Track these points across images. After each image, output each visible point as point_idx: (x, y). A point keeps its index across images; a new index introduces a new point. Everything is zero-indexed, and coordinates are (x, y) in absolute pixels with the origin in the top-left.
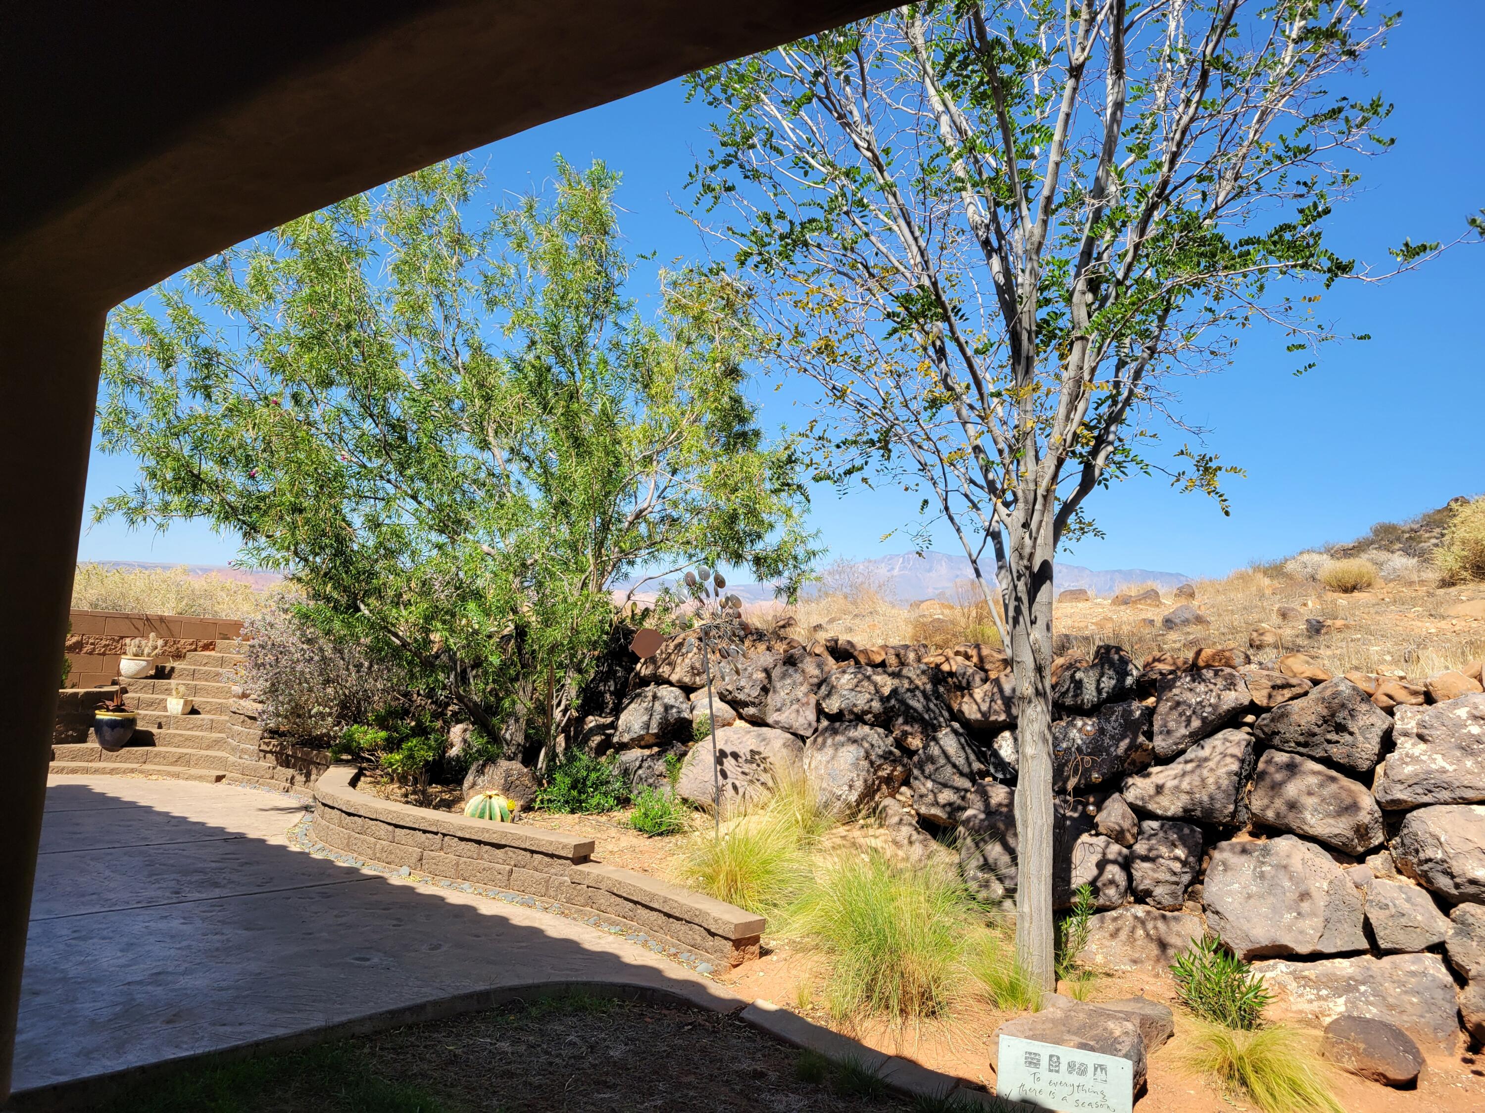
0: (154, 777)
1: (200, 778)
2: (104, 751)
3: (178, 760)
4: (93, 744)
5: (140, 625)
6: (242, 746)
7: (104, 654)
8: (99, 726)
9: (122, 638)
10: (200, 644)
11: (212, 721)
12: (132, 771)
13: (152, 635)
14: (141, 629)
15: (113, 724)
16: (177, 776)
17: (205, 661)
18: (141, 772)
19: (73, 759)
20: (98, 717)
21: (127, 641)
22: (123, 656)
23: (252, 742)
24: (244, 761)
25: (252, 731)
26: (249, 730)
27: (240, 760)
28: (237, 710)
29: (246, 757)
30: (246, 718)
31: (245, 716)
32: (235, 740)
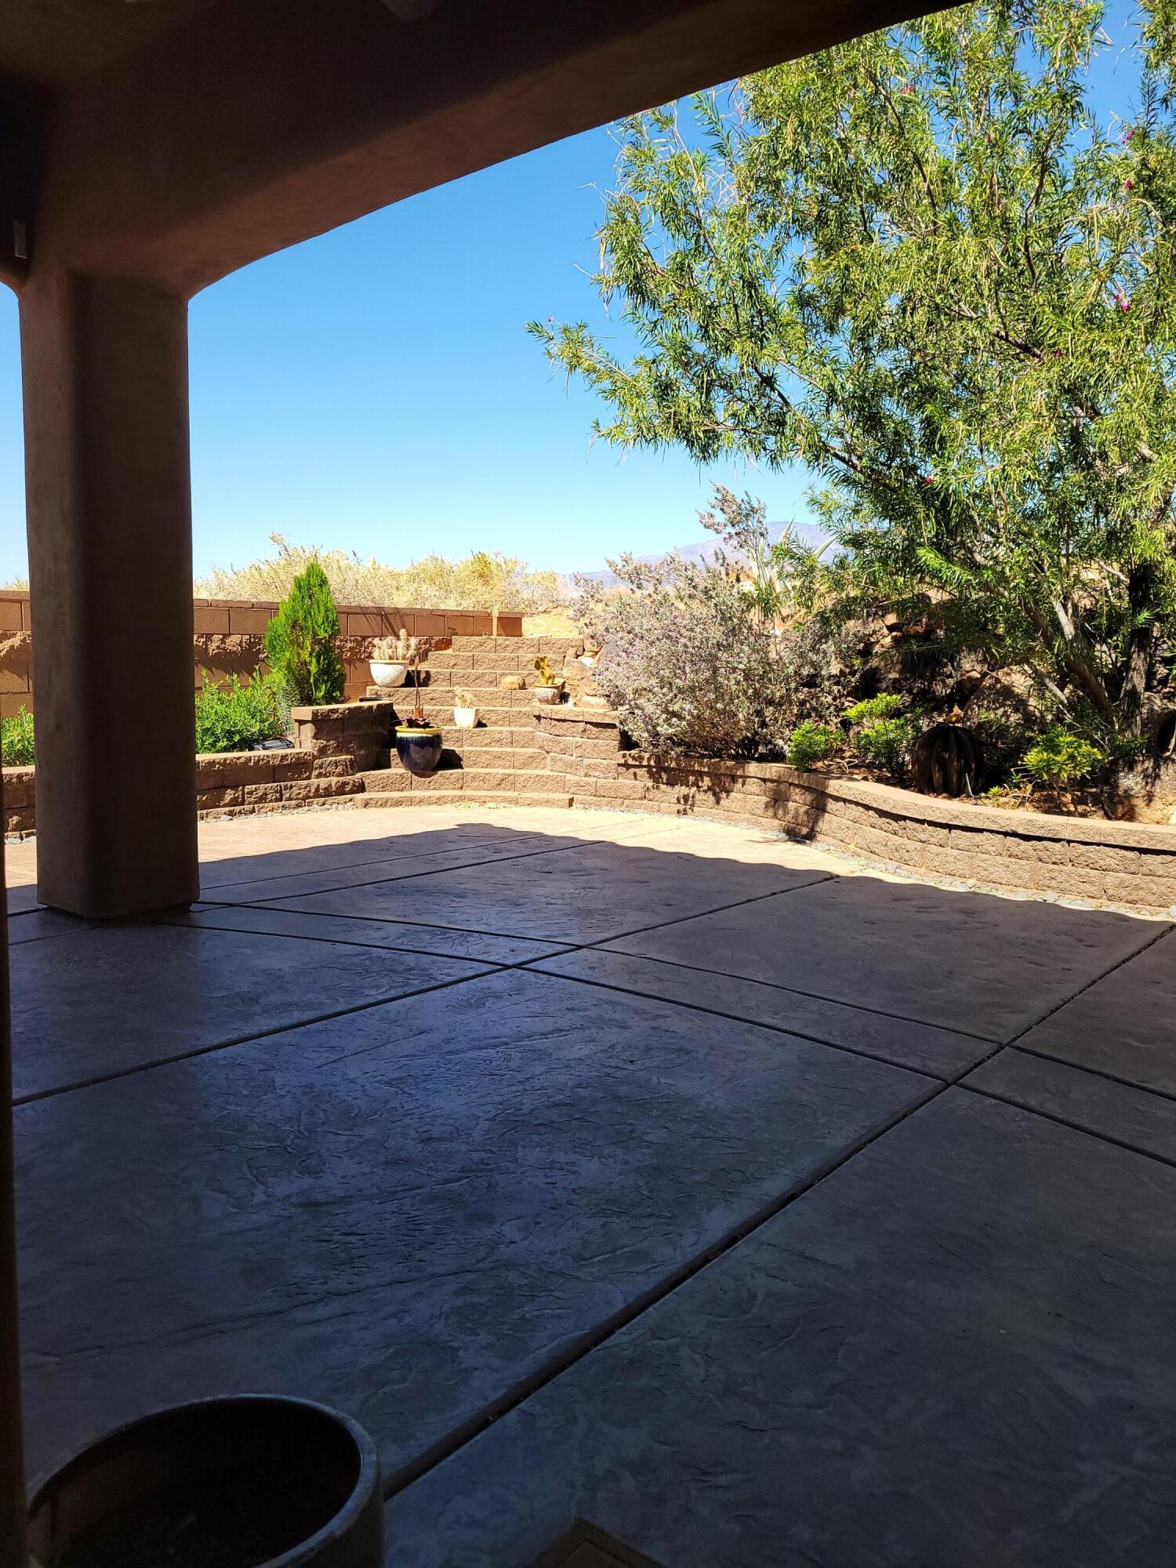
0: (492, 805)
1: (547, 803)
2: (414, 777)
3: (501, 783)
4: (397, 769)
6: (587, 761)
7: (349, 660)
8: (403, 746)
9: (364, 638)
10: (433, 642)
12: (461, 798)
13: (403, 633)
14: (379, 626)
15: (422, 743)
16: (515, 802)
17: (452, 662)
18: (471, 799)
19: (383, 789)
20: (399, 735)
21: (376, 641)
22: (371, 661)
23: (604, 756)
24: (594, 779)
25: (601, 741)
26: (596, 741)
27: (586, 779)
28: (567, 718)
29: (596, 774)
30: (589, 726)
31: (586, 723)
32: (572, 755)
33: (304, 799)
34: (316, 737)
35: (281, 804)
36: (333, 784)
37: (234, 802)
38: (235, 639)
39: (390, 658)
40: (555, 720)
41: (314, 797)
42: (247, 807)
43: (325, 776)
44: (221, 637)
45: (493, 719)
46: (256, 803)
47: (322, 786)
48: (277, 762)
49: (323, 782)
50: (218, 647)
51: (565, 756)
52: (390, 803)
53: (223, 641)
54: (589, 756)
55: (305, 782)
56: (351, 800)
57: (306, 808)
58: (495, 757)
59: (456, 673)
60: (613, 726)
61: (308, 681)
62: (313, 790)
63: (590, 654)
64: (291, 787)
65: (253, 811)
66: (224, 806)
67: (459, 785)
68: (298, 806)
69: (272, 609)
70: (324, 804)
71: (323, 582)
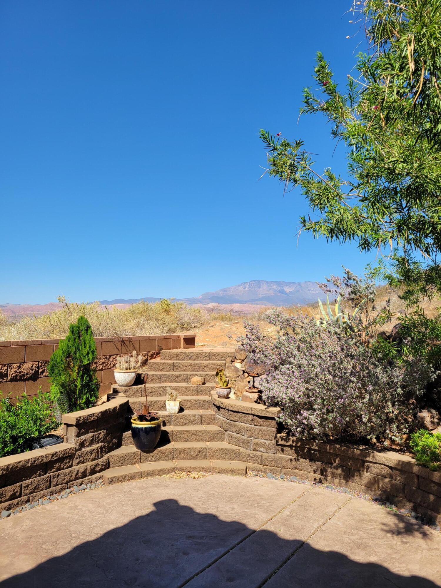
1: (232, 472)
2: (143, 454)
3: (200, 454)
4: (131, 447)
5: (119, 345)
6: (255, 440)
7: (102, 370)
8: (136, 433)
9: (110, 356)
10: (150, 354)
11: (201, 416)
12: (174, 470)
13: (134, 353)
14: (120, 348)
18: (181, 470)
20: (132, 425)
21: (118, 358)
22: (115, 371)
23: (267, 437)
24: (260, 453)
25: (264, 428)
26: (261, 427)
27: (255, 452)
28: (240, 410)
29: (262, 450)
30: (255, 417)
31: (254, 415)
32: (243, 435)
33: (67, 483)
34: (78, 435)
35: (50, 490)
36: (89, 468)
37: (13, 497)
38: (29, 365)
39: (127, 369)
40: (231, 411)
41: (75, 480)
42: (23, 498)
43: (83, 462)
44: (18, 365)
45: (188, 405)
46: (31, 493)
47: (81, 471)
48: (49, 459)
49: (81, 467)
50: (16, 372)
51: (239, 435)
52: (127, 478)
53: (19, 367)
54: (256, 437)
55: (68, 470)
56: (100, 478)
57: (68, 491)
58: (193, 434)
59: (165, 375)
60: (273, 419)
61: (75, 393)
62: (74, 475)
63: (239, 361)
64: (58, 475)
65: (28, 501)
66: (5, 501)
67: (171, 457)
68: (62, 489)
69: (54, 344)
70: (81, 484)
71: (88, 327)
